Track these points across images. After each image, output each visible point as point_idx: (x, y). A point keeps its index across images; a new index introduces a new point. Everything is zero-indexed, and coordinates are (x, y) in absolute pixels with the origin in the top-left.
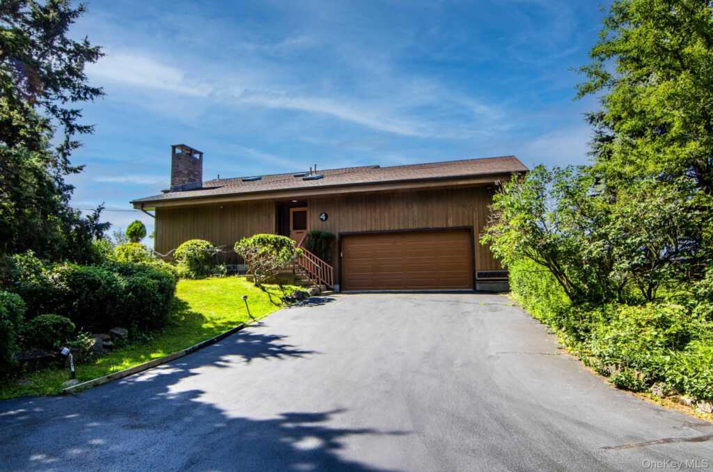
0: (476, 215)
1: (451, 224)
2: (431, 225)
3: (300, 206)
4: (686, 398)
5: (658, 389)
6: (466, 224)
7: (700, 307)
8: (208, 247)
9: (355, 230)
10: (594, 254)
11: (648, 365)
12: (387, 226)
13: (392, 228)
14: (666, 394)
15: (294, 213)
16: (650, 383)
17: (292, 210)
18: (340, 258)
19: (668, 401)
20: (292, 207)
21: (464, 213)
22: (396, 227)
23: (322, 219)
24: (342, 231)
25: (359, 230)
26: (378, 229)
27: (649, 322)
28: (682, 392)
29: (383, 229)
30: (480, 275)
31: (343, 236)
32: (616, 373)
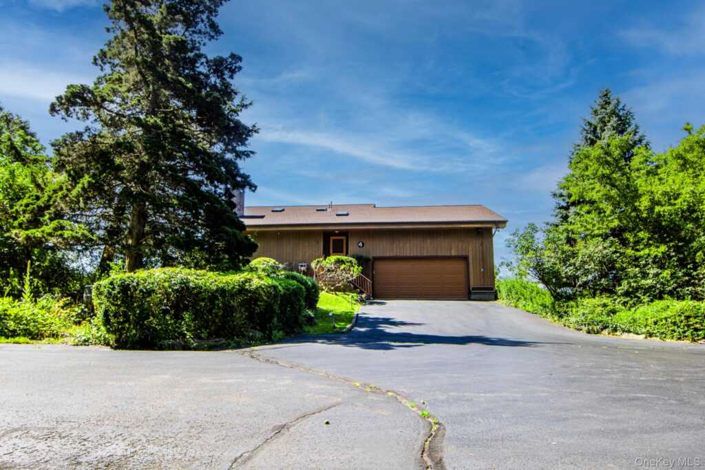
0: (470, 248)
1: (453, 253)
2: (440, 254)
3: (340, 236)
4: (618, 333)
5: (605, 332)
6: (464, 254)
7: (619, 300)
8: (274, 263)
9: (385, 255)
10: (569, 274)
11: (601, 321)
12: (408, 253)
13: (412, 255)
14: (609, 334)
15: (334, 240)
16: (602, 329)
17: (332, 238)
18: (373, 274)
19: (611, 335)
20: (334, 236)
21: (462, 247)
22: (414, 253)
23: (360, 247)
24: (375, 255)
25: (388, 255)
26: (402, 255)
27: (598, 306)
28: (616, 331)
29: (405, 255)
30: (474, 289)
31: (376, 259)
32: (585, 328)
